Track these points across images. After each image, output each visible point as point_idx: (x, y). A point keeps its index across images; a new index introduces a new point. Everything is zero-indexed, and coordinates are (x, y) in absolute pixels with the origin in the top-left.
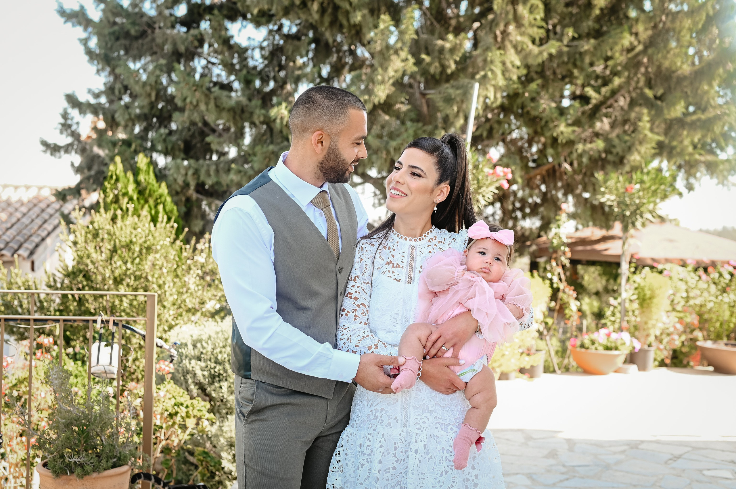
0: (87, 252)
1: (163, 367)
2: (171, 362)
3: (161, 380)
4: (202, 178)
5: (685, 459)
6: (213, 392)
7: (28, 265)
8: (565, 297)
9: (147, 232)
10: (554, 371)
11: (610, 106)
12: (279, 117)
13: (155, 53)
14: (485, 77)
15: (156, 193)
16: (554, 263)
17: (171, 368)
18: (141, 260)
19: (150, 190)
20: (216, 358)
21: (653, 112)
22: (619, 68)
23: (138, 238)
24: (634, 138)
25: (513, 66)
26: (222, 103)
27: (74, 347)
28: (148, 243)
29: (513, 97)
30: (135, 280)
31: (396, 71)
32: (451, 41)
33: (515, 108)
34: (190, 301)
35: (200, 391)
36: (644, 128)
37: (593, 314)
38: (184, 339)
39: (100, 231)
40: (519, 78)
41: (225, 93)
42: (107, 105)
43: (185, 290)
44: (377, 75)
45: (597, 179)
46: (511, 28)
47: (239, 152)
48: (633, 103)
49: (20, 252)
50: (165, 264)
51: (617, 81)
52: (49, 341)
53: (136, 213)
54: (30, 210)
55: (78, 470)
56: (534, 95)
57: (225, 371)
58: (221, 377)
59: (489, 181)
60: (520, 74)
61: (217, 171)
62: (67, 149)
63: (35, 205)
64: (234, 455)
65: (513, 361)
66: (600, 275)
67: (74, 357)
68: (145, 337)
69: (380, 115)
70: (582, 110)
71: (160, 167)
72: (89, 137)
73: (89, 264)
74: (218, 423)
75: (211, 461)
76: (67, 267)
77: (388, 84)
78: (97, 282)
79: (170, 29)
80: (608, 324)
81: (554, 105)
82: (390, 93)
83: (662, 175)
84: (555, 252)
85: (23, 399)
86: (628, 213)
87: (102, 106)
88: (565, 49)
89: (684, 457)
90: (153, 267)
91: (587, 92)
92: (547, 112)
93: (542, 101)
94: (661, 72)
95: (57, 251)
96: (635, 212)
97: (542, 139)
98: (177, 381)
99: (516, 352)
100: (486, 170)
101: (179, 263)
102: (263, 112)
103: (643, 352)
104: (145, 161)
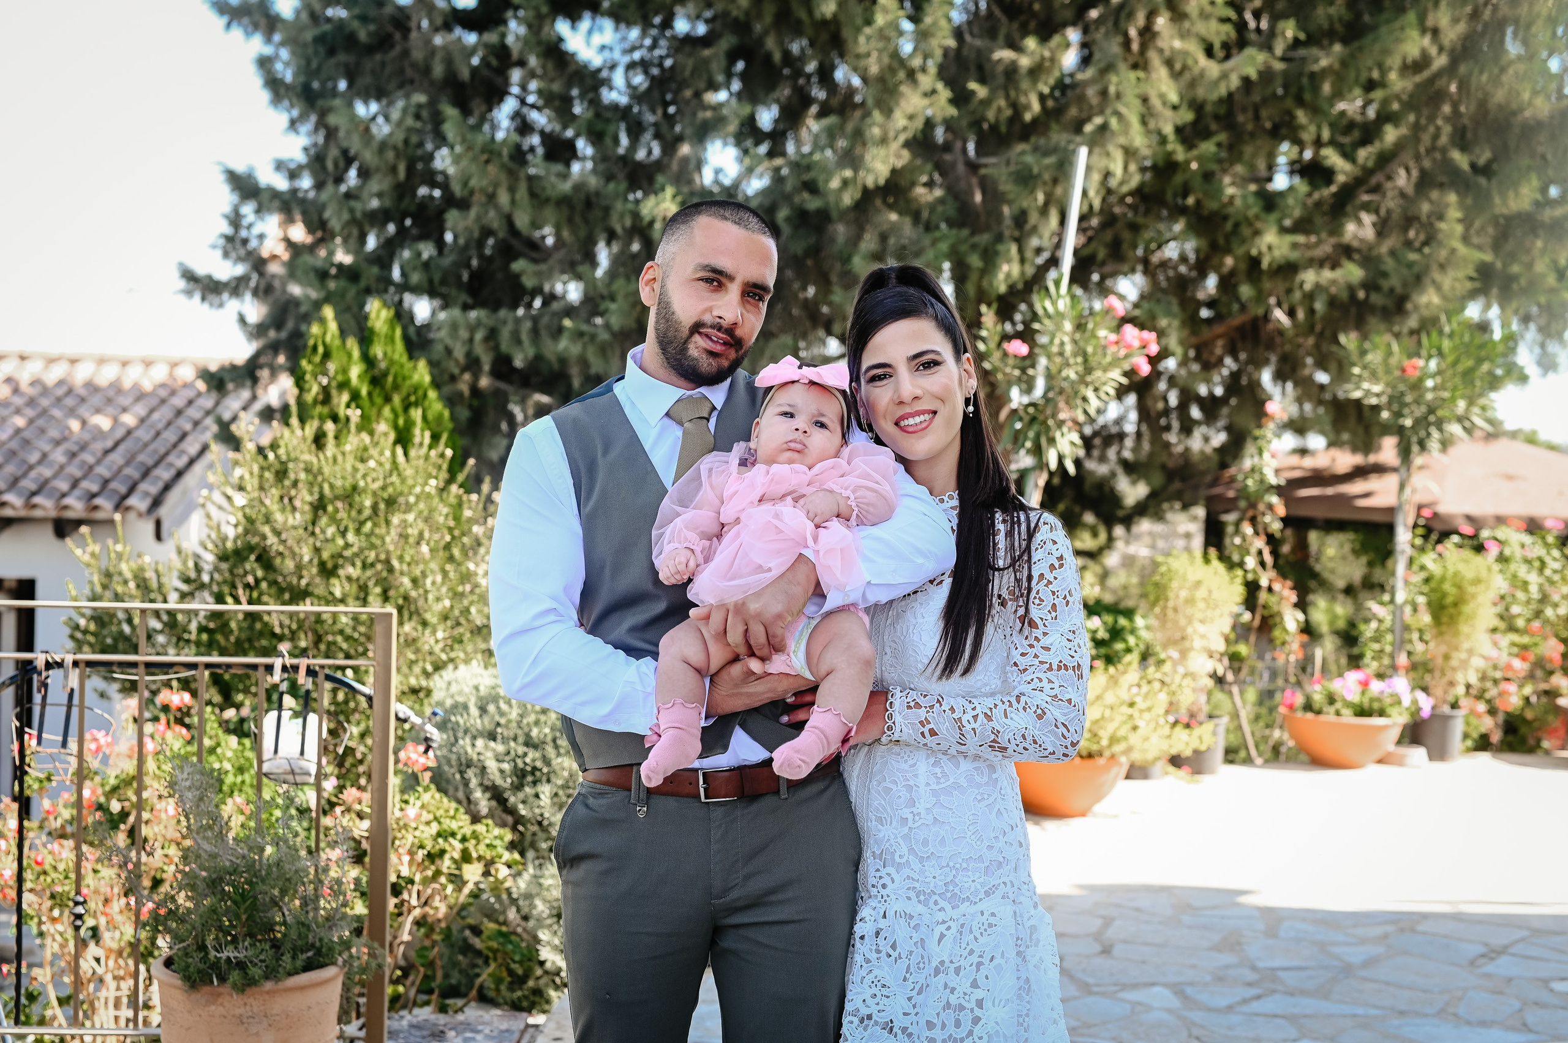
0: (263, 510)
1: (414, 756)
2: (426, 751)
3: (411, 782)
4: (505, 346)
5: (1514, 955)
6: (521, 806)
7: (149, 527)
8: (1272, 600)
9: (388, 466)
10: (1248, 761)
11: (1377, 189)
13: (412, 82)
14: (1104, 128)
15: (408, 383)
16: (1248, 529)
17: (430, 759)
18: (375, 525)
19: (396, 377)
20: (528, 735)
21: (1469, 201)
22: (1396, 106)
23: (369, 479)
24: (1428, 256)
25: (1164, 103)
26: (544, 189)
27: (239, 707)
28: (390, 490)
29: (1165, 169)
30: (364, 566)
31: (911, 117)
32: (1032, 53)
33: (1169, 196)
34: (479, 611)
35: (494, 803)
36: (1450, 236)
37: (1337, 633)
38: (460, 693)
39: (291, 465)
40: (1179, 130)
41: (559, 167)
42: (311, 194)
43: (468, 588)
44: (870, 126)
45: (1344, 348)
46: (1161, 22)
47: (585, 292)
48: (1425, 183)
49: (132, 501)
50: (427, 535)
51: (1391, 135)
52: (182, 700)
53: (365, 425)
54: (152, 411)
55: (235, 976)
56: (1212, 166)
57: (547, 762)
58: (538, 774)
59: (1108, 359)
60: (1179, 122)
61: (535, 332)
62: (236, 287)
63: (163, 401)
65: (1154, 739)
66: (1354, 551)
67: (239, 729)
68: (370, 699)
69: (878, 211)
70: (1316, 196)
71: (418, 323)
72: (274, 257)
73: (269, 534)
74: (531, 870)
75: (514, 952)
76: (224, 539)
77: (895, 146)
78: (285, 571)
79: (442, 33)
80: (1367, 659)
81: (1253, 187)
82: (899, 164)
83: (1486, 337)
84: (1253, 505)
85: (131, 819)
86: (1408, 422)
87: (300, 195)
88: (1279, 66)
89: (1512, 950)
90: (402, 541)
91: (1326, 157)
92: (1238, 202)
93: (1227, 180)
94: (1486, 113)
95: (203, 506)
96: (1426, 418)
97: (1229, 261)
98: (444, 784)
99: (1162, 721)
100: (1102, 333)
101: (457, 533)
102: (630, 204)
103: (1439, 720)
104: (386, 313)
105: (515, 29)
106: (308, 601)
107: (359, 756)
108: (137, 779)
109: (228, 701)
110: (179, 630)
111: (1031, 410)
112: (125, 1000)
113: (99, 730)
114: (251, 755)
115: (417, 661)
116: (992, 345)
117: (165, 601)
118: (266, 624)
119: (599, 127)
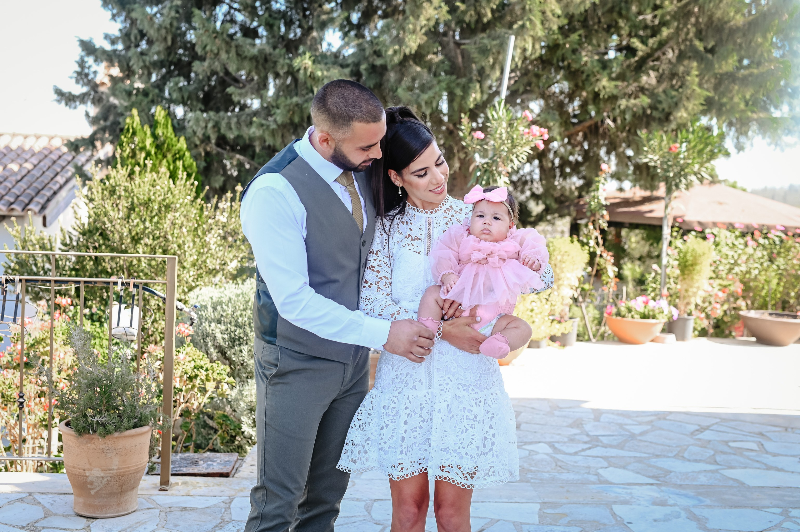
0: (104, 210)
1: (183, 329)
2: (191, 325)
3: (181, 343)
4: (223, 131)
5: (712, 430)
6: (233, 356)
7: (40, 220)
8: (602, 261)
9: (166, 189)
10: (589, 340)
11: (658, 59)
12: (303, 68)
14: (523, 26)
15: (175, 148)
16: (591, 227)
17: (191, 331)
18: (160, 218)
19: (168, 145)
20: (236, 321)
21: (702, 66)
22: (668, 18)
23: (157, 195)
24: (681, 93)
25: (553, 15)
26: (244, 52)
27: (90, 308)
28: (167, 201)
29: (553, 48)
30: (154, 239)
31: (428, 20)
33: (555, 61)
34: (211, 262)
35: (220, 354)
36: (693, 83)
37: (634, 280)
38: (203, 301)
39: (117, 188)
40: (561, 28)
41: (249, 41)
42: (123, 53)
43: (205, 250)
44: (408, 24)
45: (640, 137)
47: (262, 104)
48: (681, 56)
49: (31, 206)
50: (185, 223)
51: (665, 32)
52: (67, 302)
53: (154, 169)
54: (40, 162)
55: (101, 429)
56: (576, 46)
57: (246, 334)
58: (241, 340)
59: (524, 141)
60: (561, 25)
61: (238, 123)
62: (82, 98)
63: (46, 156)
64: (254, 419)
65: (543, 328)
66: (643, 239)
67: (91, 317)
68: (165, 299)
69: (411, 66)
70: (628, 62)
71: (178, 118)
72: (103, 84)
73: (107, 222)
74: (238, 387)
76: (83, 225)
77: (420, 34)
78: (114, 241)
80: (649, 291)
81: (596, 57)
82: (422, 43)
83: (710, 133)
84: (594, 215)
85: (41, 360)
86: (671, 175)
87: (118, 53)
89: (711, 428)
90: (173, 226)
91: (634, 43)
92: (589, 64)
93: (584, 53)
94: (712, 23)
96: (679, 173)
97: (584, 94)
98: (196, 343)
99: (546, 318)
100: (521, 128)
101: (200, 223)
102: (287, 61)
103: (682, 322)
104: (163, 113)
109: (85, 305)
110: (60, 269)
111: (485, 166)
116: (467, 133)
119: (271, 21)
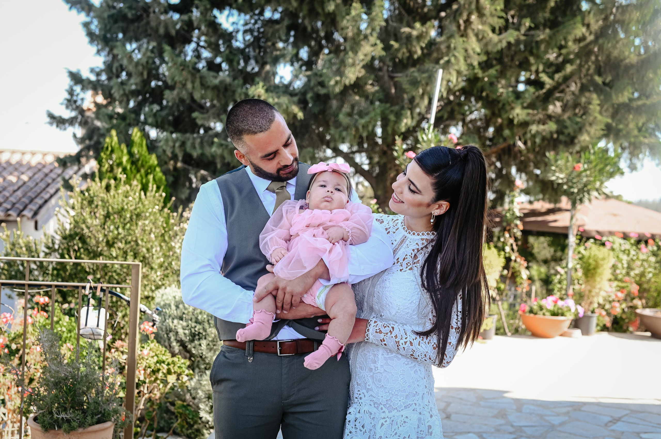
0: (82, 217)
1: (147, 327)
3: (145, 339)
4: (188, 150)
5: (624, 421)
6: (193, 349)
7: (32, 224)
8: (516, 265)
9: (137, 200)
10: (504, 334)
11: (562, 91)
12: (256, 95)
13: (150, 35)
14: (448, 62)
15: (148, 164)
16: (507, 235)
17: (154, 329)
18: (131, 225)
19: (142, 161)
20: (197, 318)
21: (602, 97)
22: (572, 56)
23: (129, 205)
24: (585, 120)
25: (474, 52)
26: (207, 82)
27: (70, 303)
28: (138, 210)
29: (473, 81)
30: (126, 243)
31: (366, 55)
32: (418, 29)
33: (475, 91)
34: (176, 264)
35: (181, 348)
36: (594, 111)
37: (541, 280)
38: (167, 299)
39: (95, 198)
40: (480, 64)
41: (212, 74)
42: (106, 82)
43: (171, 253)
44: (348, 58)
45: (548, 158)
46: (474, 17)
48: (583, 89)
49: (25, 213)
50: (154, 230)
51: (569, 68)
52: (44, 300)
53: (128, 182)
54: (35, 174)
55: (65, 426)
56: (493, 80)
57: (205, 330)
58: (201, 335)
60: (480, 60)
61: (202, 143)
62: (71, 121)
63: (40, 170)
66: (549, 245)
67: (69, 313)
68: (128, 302)
69: (351, 95)
70: (537, 93)
71: (152, 139)
72: (89, 109)
73: (85, 228)
74: (197, 378)
75: (189, 414)
76: (65, 230)
77: (358, 68)
78: (91, 245)
79: (164, 14)
80: (556, 291)
81: (511, 89)
82: (360, 75)
83: (608, 155)
84: (509, 224)
85: (21, 352)
86: (576, 190)
87: (101, 83)
88: (523, 38)
89: (623, 419)
90: (143, 232)
91: (542, 77)
92: (504, 95)
93: (500, 86)
94: (610, 61)
95: (56, 215)
96: (583, 189)
97: (499, 121)
98: (159, 339)
101: (167, 229)
102: (244, 90)
103: (587, 318)
104: (139, 134)
105: (196, 13)
106: (101, 258)
107: (122, 325)
108: (24, 335)
109: (65, 301)
110: (44, 269)
112: (16, 432)
113: (7, 313)
114: (74, 324)
115: (148, 285)
116: (400, 153)
117: (38, 257)
118: (83, 267)
119: (231, 57)
